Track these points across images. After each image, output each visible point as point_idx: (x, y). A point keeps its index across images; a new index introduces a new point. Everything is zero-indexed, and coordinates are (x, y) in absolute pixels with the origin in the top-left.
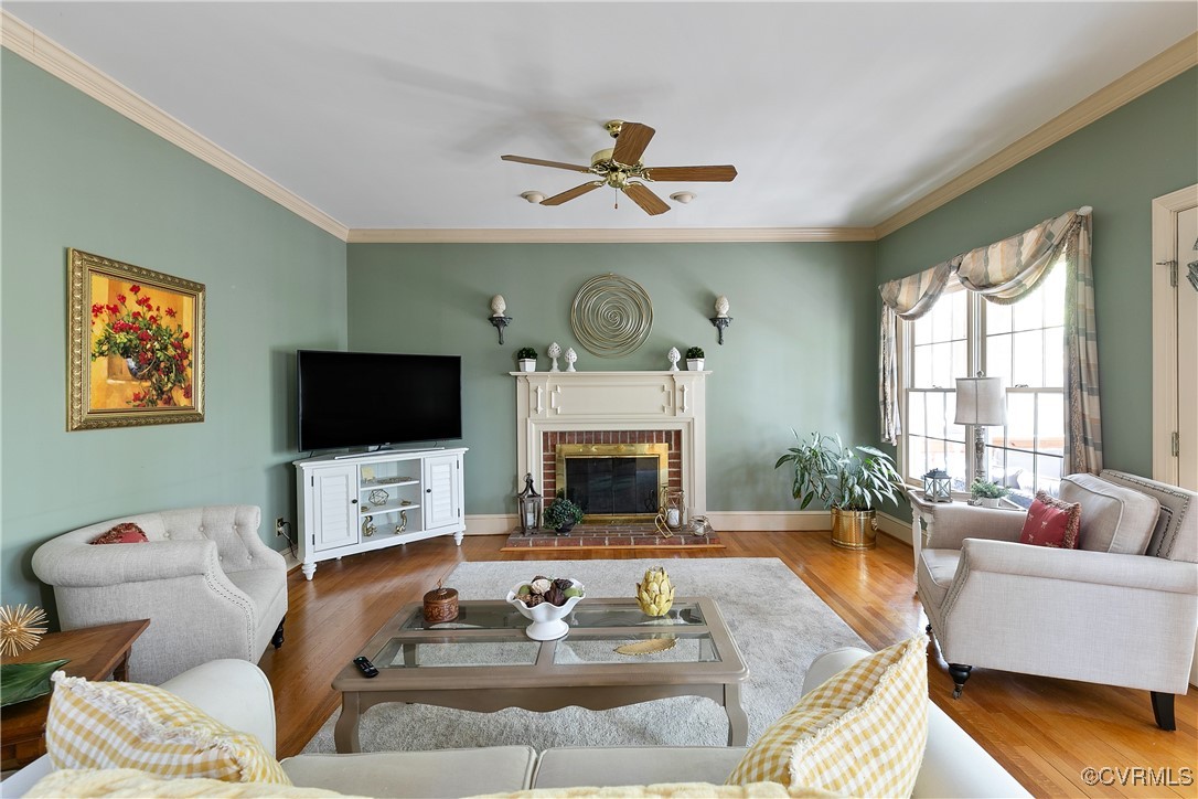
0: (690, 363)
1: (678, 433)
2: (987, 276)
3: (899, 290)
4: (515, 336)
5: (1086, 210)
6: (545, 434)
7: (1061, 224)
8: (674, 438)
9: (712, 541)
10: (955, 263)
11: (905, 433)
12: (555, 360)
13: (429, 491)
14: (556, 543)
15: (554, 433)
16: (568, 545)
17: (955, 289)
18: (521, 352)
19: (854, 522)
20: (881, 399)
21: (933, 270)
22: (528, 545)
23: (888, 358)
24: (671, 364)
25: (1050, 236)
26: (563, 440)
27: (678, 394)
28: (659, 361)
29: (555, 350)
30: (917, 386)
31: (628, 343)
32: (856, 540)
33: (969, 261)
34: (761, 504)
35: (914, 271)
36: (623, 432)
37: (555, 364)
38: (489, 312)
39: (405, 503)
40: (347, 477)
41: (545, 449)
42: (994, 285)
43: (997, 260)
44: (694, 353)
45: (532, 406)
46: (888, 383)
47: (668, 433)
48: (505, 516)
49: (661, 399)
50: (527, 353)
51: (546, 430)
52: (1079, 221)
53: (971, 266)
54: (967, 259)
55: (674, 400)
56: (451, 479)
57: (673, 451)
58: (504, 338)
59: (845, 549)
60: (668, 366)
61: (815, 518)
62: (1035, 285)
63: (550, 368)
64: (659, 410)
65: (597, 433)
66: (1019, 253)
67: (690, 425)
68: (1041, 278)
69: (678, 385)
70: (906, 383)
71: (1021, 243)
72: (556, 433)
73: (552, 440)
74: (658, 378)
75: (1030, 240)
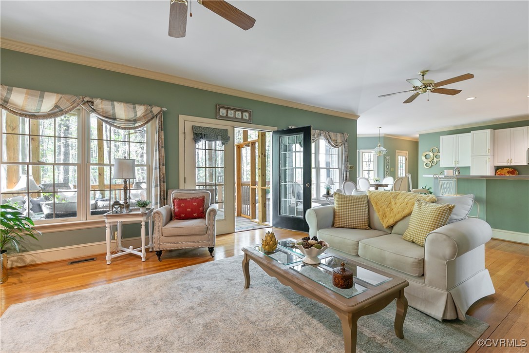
2: (114, 114)
5: (164, 109)
7: (156, 110)
10: (86, 99)
21: (59, 96)
25: (152, 112)
33: (100, 104)
42: (115, 120)
43: (121, 110)
52: (162, 110)
53: (100, 106)
54: (98, 102)
66: (135, 112)
71: (135, 108)
75: (140, 110)
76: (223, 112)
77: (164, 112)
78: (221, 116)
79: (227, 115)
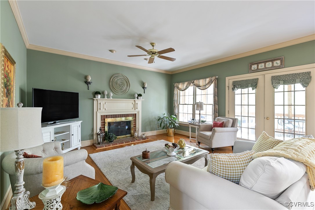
0: (139, 97)
1: (135, 114)
2: (199, 85)
3: (179, 85)
4: (93, 88)
5: (217, 77)
6: (102, 116)
7: (213, 78)
8: (134, 116)
9: (147, 138)
10: (192, 82)
11: (179, 113)
12: (106, 95)
13: (73, 135)
14: (111, 145)
15: (104, 116)
16: (115, 145)
17: (192, 86)
18: (96, 92)
19: (172, 131)
20: (174, 106)
21: (187, 82)
22: (103, 147)
23: (175, 98)
24: (135, 98)
25: (211, 80)
26: (107, 118)
27: (136, 105)
28: (132, 96)
29: (106, 93)
30: (180, 104)
31: (124, 92)
32: (172, 135)
33: (196, 82)
34: (152, 130)
35: (183, 82)
36: (122, 114)
37: (106, 96)
38: (85, 80)
39: (63, 140)
40: (50, 132)
41: (102, 120)
42: (200, 87)
43: (201, 82)
44: (140, 95)
45: (99, 108)
46: (175, 103)
47: (133, 114)
48: (89, 140)
49: (132, 106)
50: (97, 93)
51: (102, 115)
52: (216, 78)
53: (196, 83)
54: (195, 81)
55: (135, 106)
56: (78, 131)
57: (134, 119)
58: (90, 88)
59: (170, 136)
60: (134, 98)
61: (161, 131)
62: (208, 87)
63: (104, 97)
64: (131, 109)
65: (116, 115)
66: (206, 82)
67: (138, 112)
68: (209, 86)
69: (136, 103)
70: (179, 103)
71: (206, 80)
72: (105, 115)
73: (104, 118)
74: (132, 101)
75: (208, 80)
76: (254, 67)
77: (217, 79)
78: (253, 71)
79: (257, 68)
